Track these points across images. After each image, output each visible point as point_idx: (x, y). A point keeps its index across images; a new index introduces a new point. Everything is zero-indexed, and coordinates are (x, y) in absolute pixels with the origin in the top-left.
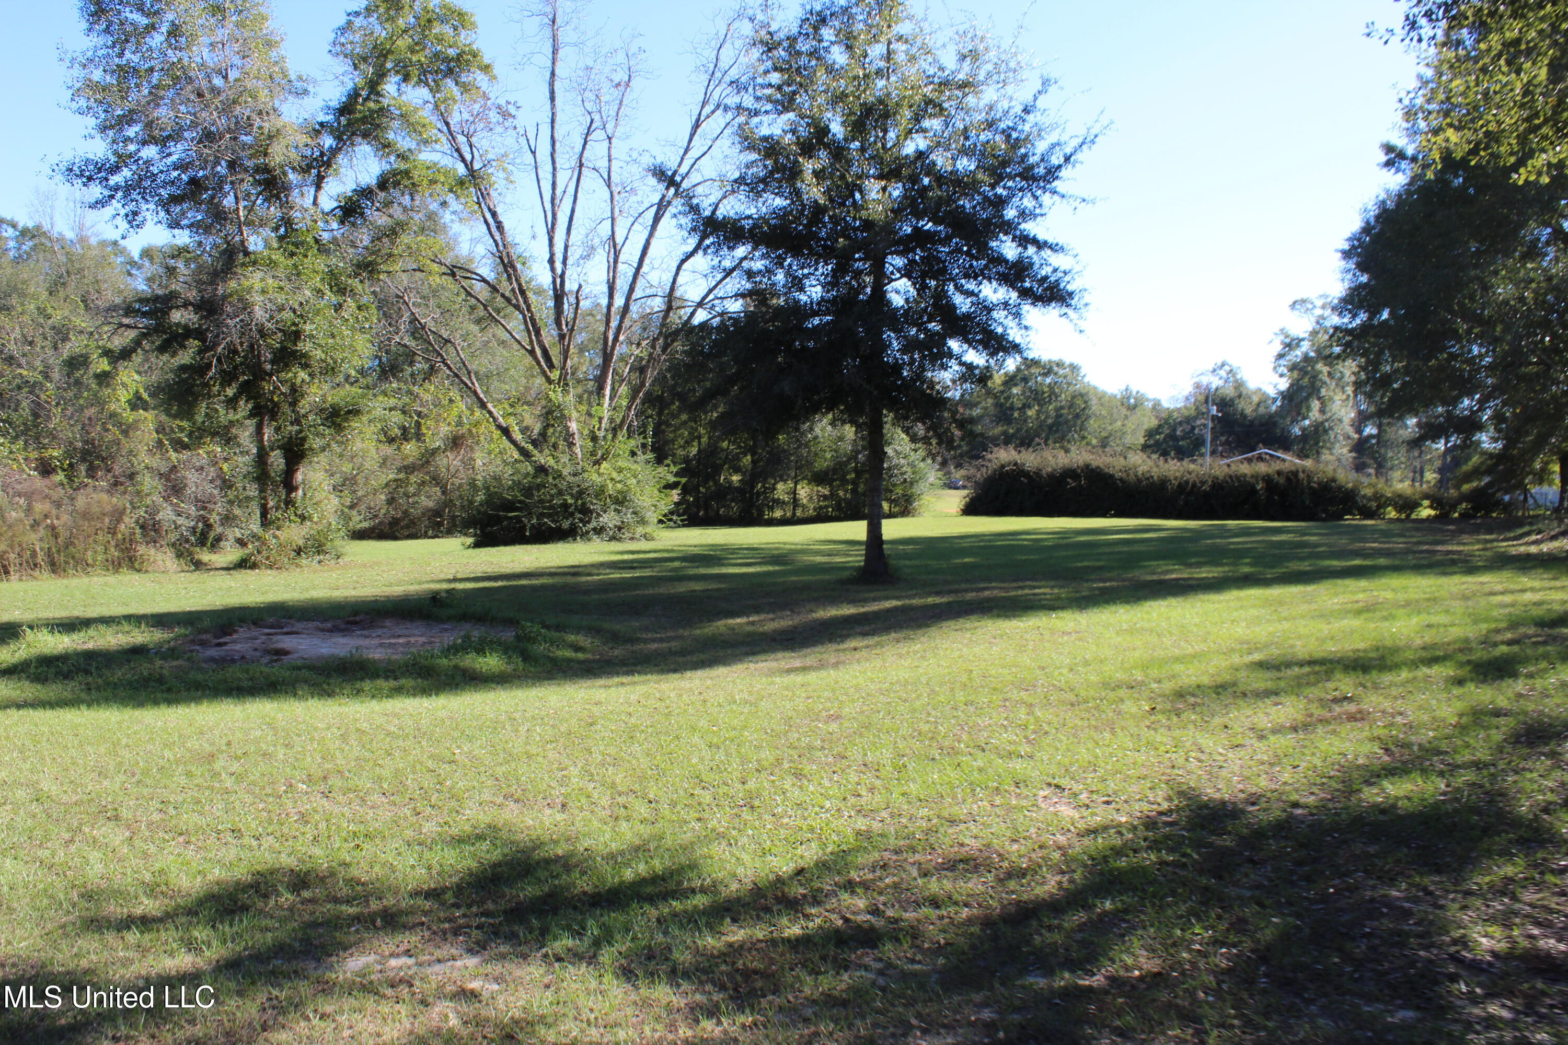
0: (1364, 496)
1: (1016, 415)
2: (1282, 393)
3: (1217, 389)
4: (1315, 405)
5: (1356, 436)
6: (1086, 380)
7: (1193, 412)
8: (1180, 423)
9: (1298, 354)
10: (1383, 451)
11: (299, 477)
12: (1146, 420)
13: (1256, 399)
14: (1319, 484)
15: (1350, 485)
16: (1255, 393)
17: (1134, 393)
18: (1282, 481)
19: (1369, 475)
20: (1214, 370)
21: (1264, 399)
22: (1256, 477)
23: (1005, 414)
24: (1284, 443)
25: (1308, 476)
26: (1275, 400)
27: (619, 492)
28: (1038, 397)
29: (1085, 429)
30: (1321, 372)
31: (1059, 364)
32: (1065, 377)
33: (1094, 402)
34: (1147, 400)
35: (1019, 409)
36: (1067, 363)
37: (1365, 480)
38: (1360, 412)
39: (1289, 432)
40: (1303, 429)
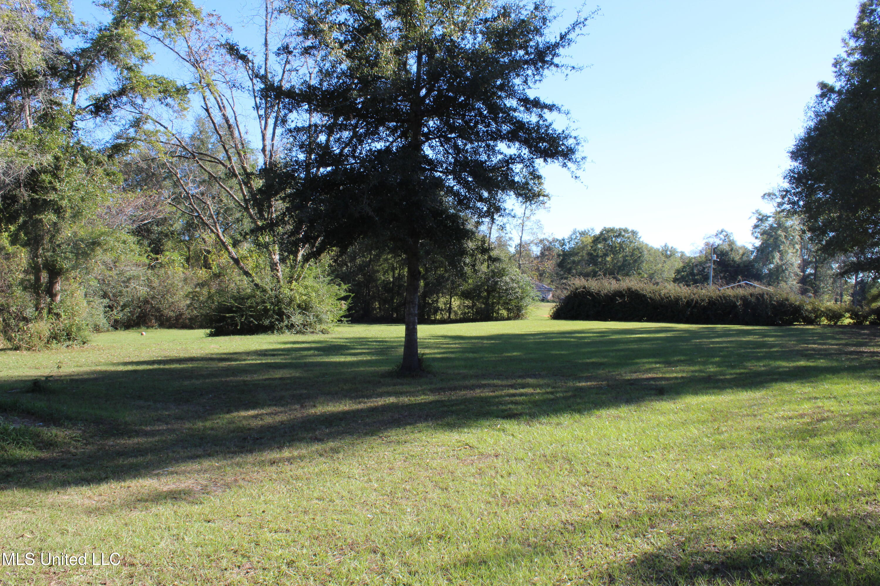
0: (806, 310)
1: (600, 260)
2: (756, 248)
3: (718, 245)
4: (777, 255)
5: (802, 274)
6: (641, 240)
7: (704, 259)
8: (696, 266)
9: (766, 225)
10: (817, 283)
11: (58, 287)
12: (676, 264)
13: (741, 252)
14: (777, 302)
15: (797, 303)
16: (741, 248)
17: (670, 248)
18: (753, 300)
19: (810, 297)
20: (717, 235)
21: (746, 252)
22: (736, 297)
23: (593, 259)
24: (758, 277)
25: (770, 297)
26: (752, 252)
27: (304, 301)
28: (613, 250)
29: (641, 269)
30: (780, 236)
31: (626, 231)
32: (629, 238)
33: (646, 252)
34: (677, 252)
35: (601, 256)
36: (630, 230)
37: (807, 300)
38: (804, 260)
39: (761, 271)
40: (770, 270)
